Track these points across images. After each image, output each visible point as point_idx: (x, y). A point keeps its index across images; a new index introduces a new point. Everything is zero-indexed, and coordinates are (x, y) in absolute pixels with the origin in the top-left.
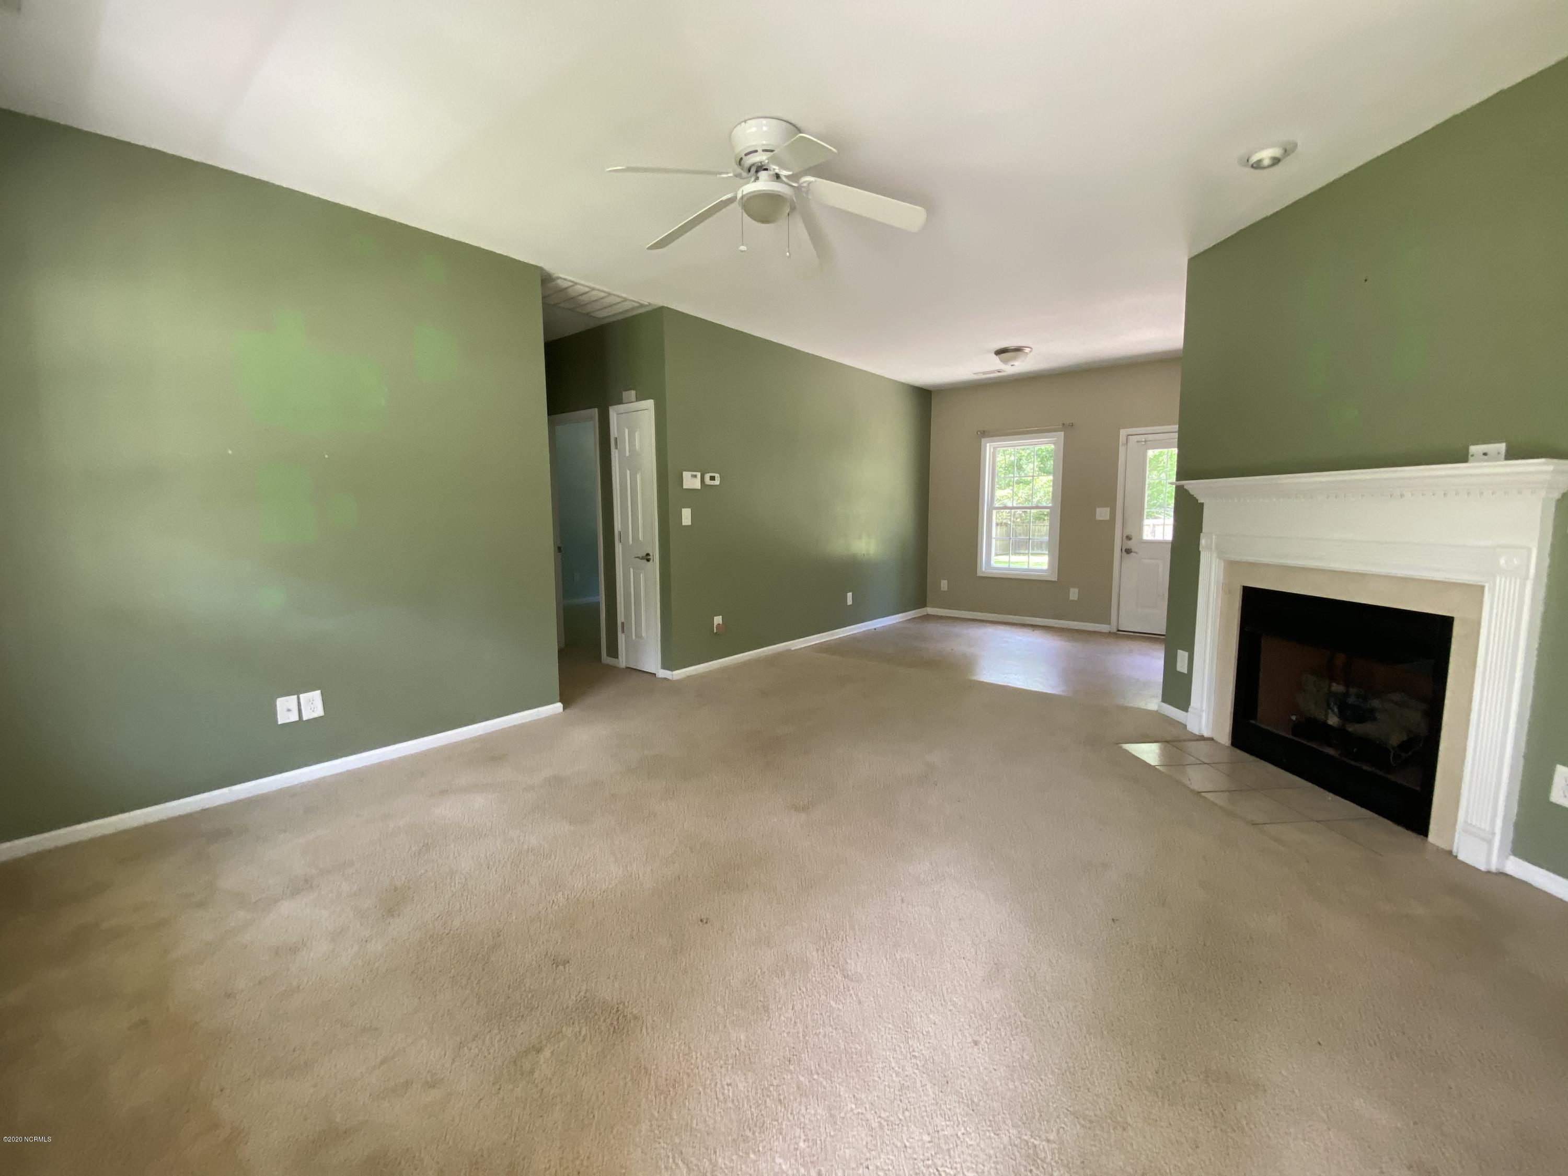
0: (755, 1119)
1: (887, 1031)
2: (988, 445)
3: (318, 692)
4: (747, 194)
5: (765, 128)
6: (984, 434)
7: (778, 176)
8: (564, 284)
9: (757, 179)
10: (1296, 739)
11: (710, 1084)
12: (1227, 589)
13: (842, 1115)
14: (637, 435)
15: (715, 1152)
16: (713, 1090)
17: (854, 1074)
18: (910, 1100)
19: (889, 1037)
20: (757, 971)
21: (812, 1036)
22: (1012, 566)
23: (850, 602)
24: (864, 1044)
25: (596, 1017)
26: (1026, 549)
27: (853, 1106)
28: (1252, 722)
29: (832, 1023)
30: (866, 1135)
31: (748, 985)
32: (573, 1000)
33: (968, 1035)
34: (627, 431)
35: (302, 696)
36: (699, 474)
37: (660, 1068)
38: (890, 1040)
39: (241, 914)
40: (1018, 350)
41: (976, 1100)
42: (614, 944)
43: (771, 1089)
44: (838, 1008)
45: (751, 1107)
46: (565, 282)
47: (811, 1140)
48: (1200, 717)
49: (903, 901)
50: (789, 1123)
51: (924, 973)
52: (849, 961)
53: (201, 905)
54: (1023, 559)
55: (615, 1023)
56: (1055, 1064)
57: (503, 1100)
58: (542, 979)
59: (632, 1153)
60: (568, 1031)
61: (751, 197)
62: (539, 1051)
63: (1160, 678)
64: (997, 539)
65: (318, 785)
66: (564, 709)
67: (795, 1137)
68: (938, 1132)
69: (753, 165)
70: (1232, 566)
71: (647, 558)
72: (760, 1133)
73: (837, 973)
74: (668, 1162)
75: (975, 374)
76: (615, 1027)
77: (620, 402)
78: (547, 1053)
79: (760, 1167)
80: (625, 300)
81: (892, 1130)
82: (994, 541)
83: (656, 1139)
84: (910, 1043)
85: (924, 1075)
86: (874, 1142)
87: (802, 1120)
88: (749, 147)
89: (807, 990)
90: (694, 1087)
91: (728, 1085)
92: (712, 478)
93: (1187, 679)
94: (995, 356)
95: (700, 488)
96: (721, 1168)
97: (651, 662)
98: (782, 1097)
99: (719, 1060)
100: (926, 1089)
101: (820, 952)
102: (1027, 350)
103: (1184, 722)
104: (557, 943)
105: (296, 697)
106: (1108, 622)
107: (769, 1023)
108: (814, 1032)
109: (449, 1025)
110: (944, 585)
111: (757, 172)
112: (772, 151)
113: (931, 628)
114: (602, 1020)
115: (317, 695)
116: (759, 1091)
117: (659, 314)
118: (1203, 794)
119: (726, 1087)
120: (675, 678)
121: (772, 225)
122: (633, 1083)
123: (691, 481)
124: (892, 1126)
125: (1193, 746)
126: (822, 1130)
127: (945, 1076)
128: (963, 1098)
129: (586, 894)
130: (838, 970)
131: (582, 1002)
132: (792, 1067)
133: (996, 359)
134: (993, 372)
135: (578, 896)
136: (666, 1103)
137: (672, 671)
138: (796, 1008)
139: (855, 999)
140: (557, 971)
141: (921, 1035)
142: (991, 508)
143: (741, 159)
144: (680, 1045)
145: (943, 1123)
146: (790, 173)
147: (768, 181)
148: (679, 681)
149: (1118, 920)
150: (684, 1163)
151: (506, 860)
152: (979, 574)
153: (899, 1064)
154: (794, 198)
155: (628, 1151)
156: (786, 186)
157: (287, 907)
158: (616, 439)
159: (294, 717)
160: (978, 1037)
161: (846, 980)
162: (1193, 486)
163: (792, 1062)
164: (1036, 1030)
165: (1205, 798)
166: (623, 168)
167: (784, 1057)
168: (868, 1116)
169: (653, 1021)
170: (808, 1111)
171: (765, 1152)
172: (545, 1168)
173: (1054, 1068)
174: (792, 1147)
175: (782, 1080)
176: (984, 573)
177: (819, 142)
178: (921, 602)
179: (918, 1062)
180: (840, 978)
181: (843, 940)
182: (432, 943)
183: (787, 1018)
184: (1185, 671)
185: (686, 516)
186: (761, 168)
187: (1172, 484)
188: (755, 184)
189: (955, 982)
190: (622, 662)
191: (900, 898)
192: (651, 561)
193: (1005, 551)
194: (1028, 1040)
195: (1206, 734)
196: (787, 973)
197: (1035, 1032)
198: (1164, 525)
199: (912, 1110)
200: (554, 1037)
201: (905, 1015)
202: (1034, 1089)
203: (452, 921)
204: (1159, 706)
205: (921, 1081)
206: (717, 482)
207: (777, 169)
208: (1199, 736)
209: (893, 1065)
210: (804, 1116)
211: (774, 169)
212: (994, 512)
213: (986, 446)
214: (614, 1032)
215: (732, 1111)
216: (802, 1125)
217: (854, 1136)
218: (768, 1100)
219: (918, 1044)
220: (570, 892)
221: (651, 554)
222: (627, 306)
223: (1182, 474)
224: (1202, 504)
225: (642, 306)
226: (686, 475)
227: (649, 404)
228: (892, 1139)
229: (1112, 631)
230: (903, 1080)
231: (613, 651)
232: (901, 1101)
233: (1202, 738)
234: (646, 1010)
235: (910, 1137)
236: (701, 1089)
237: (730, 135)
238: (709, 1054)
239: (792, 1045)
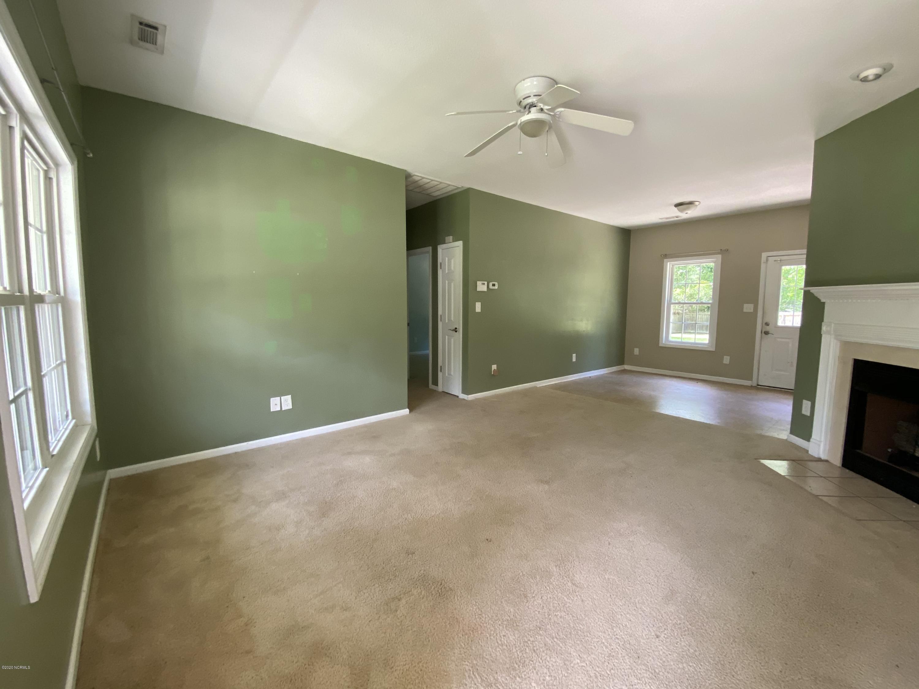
0: (520, 658)
1: (600, 620)
2: (669, 263)
3: (290, 396)
4: (523, 122)
5: (535, 83)
6: (666, 256)
7: (542, 110)
8: (417, 178)
9: (530, 112)
10: (890, 464)
11: (493, 634)
12: (842, 360)
13: (572, 665)
14: (452, 261)
15: (497, 673)
16: (495, 637)
17: (579, 642)
18: (614, 663)
19: (601, 624)
20: (520, 573)
21: (553, 616)
22: (683, 341)
23: (574, 360)
24: (585, 625)
25: (430, 586)
26: (692, 330)
27: (579, 661)
28: (858, 451)
29: (565, 610)
30: (587, 680)
31: (515, 580)
32: (417, 575)
33: (652, 631)
34: (447, 259)
35: (282, 397)
36: (486, 283)
37: (465, 620)
38: (602, 626)
39: (253, 507)
40: (691, 203)
41: (657, 671)
42: (439, 546)
43: (529, 642)
44: (569, 602)
45: (517, 651)
46: (418, 177)
47: (553, 677)
48: (819, 446)
49: (609, 544)
50: (539, 664)
51: (623, 589)
52: (575, 575)
53: (235, 501)
54: (692, 336)
55: (440, 591)
56: (711, 657)
57: (381, 623)
58: (401, 560)
59: (450, 665)
60: (415, 592)
61: (526, 123)
62: (399, 600)
63: (789, 419)
64: (673, 323)
65: (287, 444)
66: (410, 412)
67: (543, 673)
68: (632, 685)
69: (528, 104)
70: (846, 345)
71: (456, 330)
72: (523, 667)
73: (568, 582)
74: (470, 673)
75: (660, 219)
76: (440, 593)
77: (444, 243)
78: (404, 601)
79: (523, 686)
80: (449, 185)
81: (603, 679)
82: (671, 325)
83: (463, 659)
84: (615, 630)
85: (624, 651)
86: (592, 685)
87: (547, 663)
88: (525, 95)
89: (550, 588)
90: (485, 634)
91: (504, 636)
92: (494, 285)
93: (810, 420)
94: (675, 208)
95: (486, 291)
96: (500, 682)
97: (456, 389)
98: (535, 648)
99: (498, 620)
100: (625, 659)
101: (557, 567)
102: (697, 203)
103: (806, 448)
104: (408, 542)
105: (279, 398)
106: (751, 379)
107: (527, 604)
108: (554, 614)
109: (354, 578)
110: (636, 351)
111: (529, 108)
112: (540, 95)
113: (626, 378)
114: (433, 588)
115: (289, 397)
116: (522, 642)
117: (467, 193)
118: (820, 497)
119: (502, 637)
120: (469, 399)
121: (537, 138)
122: (450, 626)
123: (482, 287)
124: (603, 677)
125: (812, 465)
126: (560, 672)
127: (637, 653)
128: (649, 668)
129: (423, 516)
130: (569, 580)
131: (422, 576)
132: (541, 632)
133: (676, 209)
134: (673, 217)
135: (419, 517)
136: (468, 640)
137: (468, 395)
138: (543, 598)
139: (579, 598)
140: (409, 557)
141: (621, 626)
142: (670, 303)
143: (521, 102)
144: (476, 609)
145: (636, 681)
146: (550, 107)
147: (536, 113)
148: (472, 401)
149: (756, 573)
150: (479, 676)
151: (381, 493)
152: (661, 345)
153: (608, 641)
154: (551, 121)
155: (448, 663)
156: (548, 115)
157: (275, 506)
158: (441, 264)
159: (278, 409)
160: (659, 633)
161: (574, 586)
162: (818, 291)
163: (541, 629)
164: (698, 634)
165: (822, 500)
166: (455, 113)
167: (536, 625)
168: (588, 668)
169: (461, 593)
170: (551, 659)
171: (526, 678)
172: (404, 664)
173: (710, 660)
174: (541, 679)
175: (536, 639)
176: (664, 344)
177: (569, 88)
178: (621, 361)
179: (620, 642)
180: (570, 585)
181: (572, 562)
182: (344, 534)
183: (538, 603)
184: (808, 414)
185: (478, 307)
186: (532, 105)
187: (801, 289)
188: (530, 115)
189: (644, 597)
190: (440, 388)
191: (608, 542)
192: (458, 331)
193: (678, 330)
194: (693, 641)
195: (823, 457)
196: (538, 577)
197: (697, 635)
198: (793, 316)
199: (616, 670)
200: (407, 593)
201: (611, 612)
202: (696, 670)
203: (354, 523)
204: (788, 436)
205: (621, 654)
206: (496, 287)
207: (542, 106)
208: (817, 458)
209: (604, 641)
210: (548, 662)
211: (540, 106)
212: (672, 306)
213: (667, 265)
214: (439, 595)
215: (506, 651)
216: (548, 667)
217: (579, 679)
218: (527, 649)
219: (620, 632)
220: (414, 514)
221: (458, 328)
222: (450, 189)
223: (808, 283)
224: (824, 303)
225: (458, 188)
226: (479, 283)
227: (460, 243)
228: (603, 685)
229: (753, 385)
230: (610, 651)
231: (435, 383)
232: (608, 663)
233: (819, 460)
234: (457, 586)
235: (614, 686)
236: (488, 636)
237: (515, 89)
238: (492, 616)
239: (541, 619)
